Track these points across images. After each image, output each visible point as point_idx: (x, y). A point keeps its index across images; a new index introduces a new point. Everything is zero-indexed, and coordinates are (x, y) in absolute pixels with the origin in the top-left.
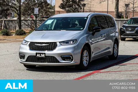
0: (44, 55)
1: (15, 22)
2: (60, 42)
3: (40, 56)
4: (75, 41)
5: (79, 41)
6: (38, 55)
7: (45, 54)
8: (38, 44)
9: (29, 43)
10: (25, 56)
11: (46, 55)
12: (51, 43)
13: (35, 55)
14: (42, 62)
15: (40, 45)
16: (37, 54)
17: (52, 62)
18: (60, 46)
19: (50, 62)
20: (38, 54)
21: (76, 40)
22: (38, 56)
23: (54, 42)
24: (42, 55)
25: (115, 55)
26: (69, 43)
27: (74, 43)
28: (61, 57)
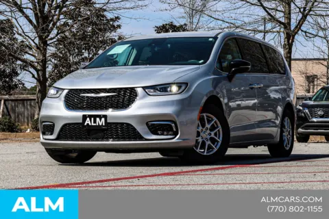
0: (103, 119)
1: (31, 105)
2: (144, 88)
3: (93, 124)
4: (183, 88)
5: (193, 88)
6: (88, 121)
7: (105, 117)
8: (88, 93)
9: (66, 92)
10: (54, 125)
11: (108, 121)
12: (121, 89)
13: (81, 121)
14: (97, 139)
15: (93, 95)
16: (85, 117)
17: (124, 139)
18: (144, 97)
19: (118, 138)
20: (88, 119)
21: (187, 84)
22: (88, 124)
23: (130, 88)
24: (98, 119)
25: (286, 146)
26: (169, 89)
27: (180, 91)
28: (147, 124)
